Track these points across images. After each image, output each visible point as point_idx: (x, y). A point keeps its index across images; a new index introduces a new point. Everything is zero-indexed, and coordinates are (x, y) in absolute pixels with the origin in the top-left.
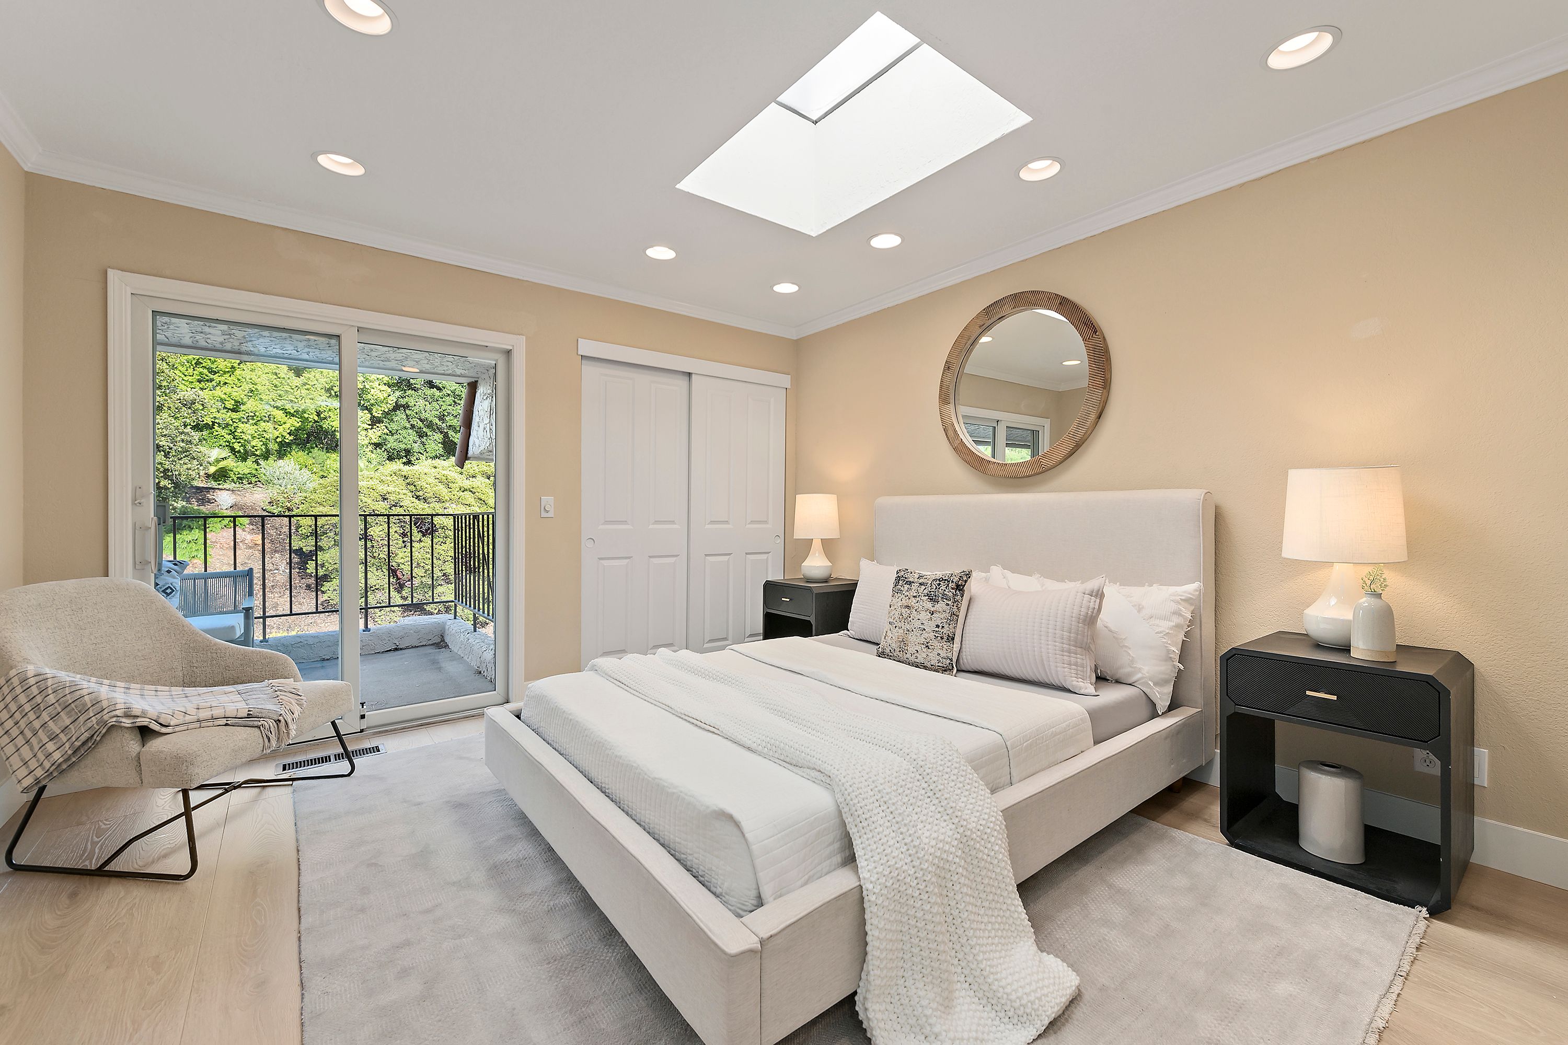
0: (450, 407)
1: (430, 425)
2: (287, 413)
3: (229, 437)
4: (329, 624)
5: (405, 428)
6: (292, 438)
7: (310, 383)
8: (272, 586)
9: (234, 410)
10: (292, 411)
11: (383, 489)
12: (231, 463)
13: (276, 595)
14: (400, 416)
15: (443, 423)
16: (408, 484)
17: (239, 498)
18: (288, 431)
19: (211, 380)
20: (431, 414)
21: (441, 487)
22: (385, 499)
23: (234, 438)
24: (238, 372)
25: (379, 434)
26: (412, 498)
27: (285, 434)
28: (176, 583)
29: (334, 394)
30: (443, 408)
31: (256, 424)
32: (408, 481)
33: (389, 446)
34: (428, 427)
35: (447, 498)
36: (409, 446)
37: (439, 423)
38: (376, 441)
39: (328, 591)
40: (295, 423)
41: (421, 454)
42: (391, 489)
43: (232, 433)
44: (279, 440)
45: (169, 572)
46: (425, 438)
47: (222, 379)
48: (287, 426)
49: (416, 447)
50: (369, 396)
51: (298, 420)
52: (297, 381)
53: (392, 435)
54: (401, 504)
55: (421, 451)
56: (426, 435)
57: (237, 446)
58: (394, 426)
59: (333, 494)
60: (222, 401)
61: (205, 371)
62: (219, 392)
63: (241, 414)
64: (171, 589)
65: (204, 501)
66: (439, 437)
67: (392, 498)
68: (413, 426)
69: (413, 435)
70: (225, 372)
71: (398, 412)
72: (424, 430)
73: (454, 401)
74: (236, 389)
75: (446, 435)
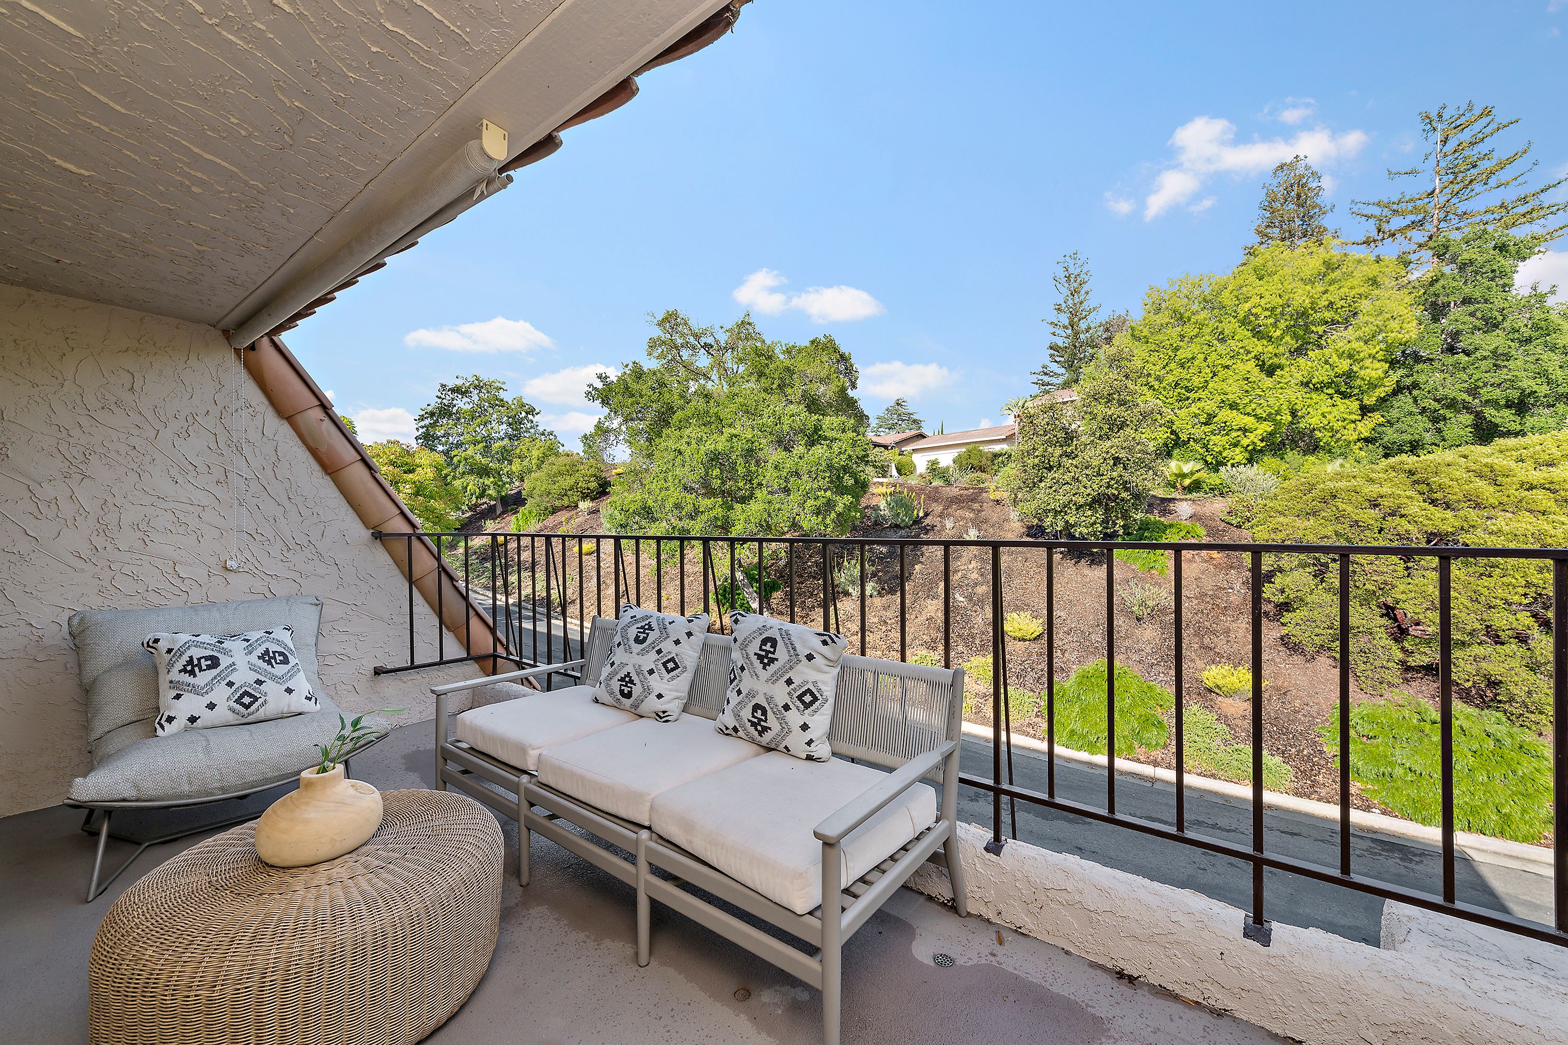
0: (1487, 375)
1: (1452, 404)
2: (1259, 418)
3: (1202, 451)
4: (1290, 666)
5: (1410, 414)
6: (1263, 444)
7: (1283, 381)
8: (1225, 607)
9: (1206, 424)
10: (1264, 415)
11: (1373, 490)
12: (1202, 475)
13: (1229, 619)
14: (1405, 400)
15: (1474, 398)
16: (1416, 482)
17: (1199, 508)
18: (1260, 438)
19: (1188, 398)
20: (1454, 389)
21: (1480, 483)
22: (1376, 506)
23: (1207, 451)
24: (1211, 385)
25: (1371, 425)
26: (1422, 504)
27: (1256, 440)
28: (824, 683)
29: (1312, 387)
30: (1475, 377)
31: (1227, 434)
32: (1415, 478)
33: (1386, 439)
34: (1448, 407)
35: (1492, 501)
36: (1417, 437)
37: (1470, 399)
38: (1367, 434)
39: (1289, 625)
40: (1267, 427)
41: (1436, 445)
42: (1385, 490)
43: (1205, 446)
44: (1250, 448)
45: (810, 657)
46: (1442, 423)
47: (1197, 395)
48: (1259, 432)
49: (1428, 437)
50: (1359, 382)
51: (1270, 424)
52: (1268, 382)
53: (1392, 425)
54: (1403, 512)
55: (1436, 441)
56: (1445, 419)
57: (1209, 459)
58: (1395, 413)
59: (1298, 500)
60: (1196, 416)
61: (1183, 391)
62: (1194, 409)
63: (1212, 427)
64: (812, 694)
65: (1165, 512)
66: (1467, 418)
67: (1386, 503)
68: (1424, 410)
69: (1423, 423)
70: (1199, 388)
71: (1400, 396)
72: (1441, 412)
73: (1495, 365)
74: (1209, 402)
75: (1479, 415)
